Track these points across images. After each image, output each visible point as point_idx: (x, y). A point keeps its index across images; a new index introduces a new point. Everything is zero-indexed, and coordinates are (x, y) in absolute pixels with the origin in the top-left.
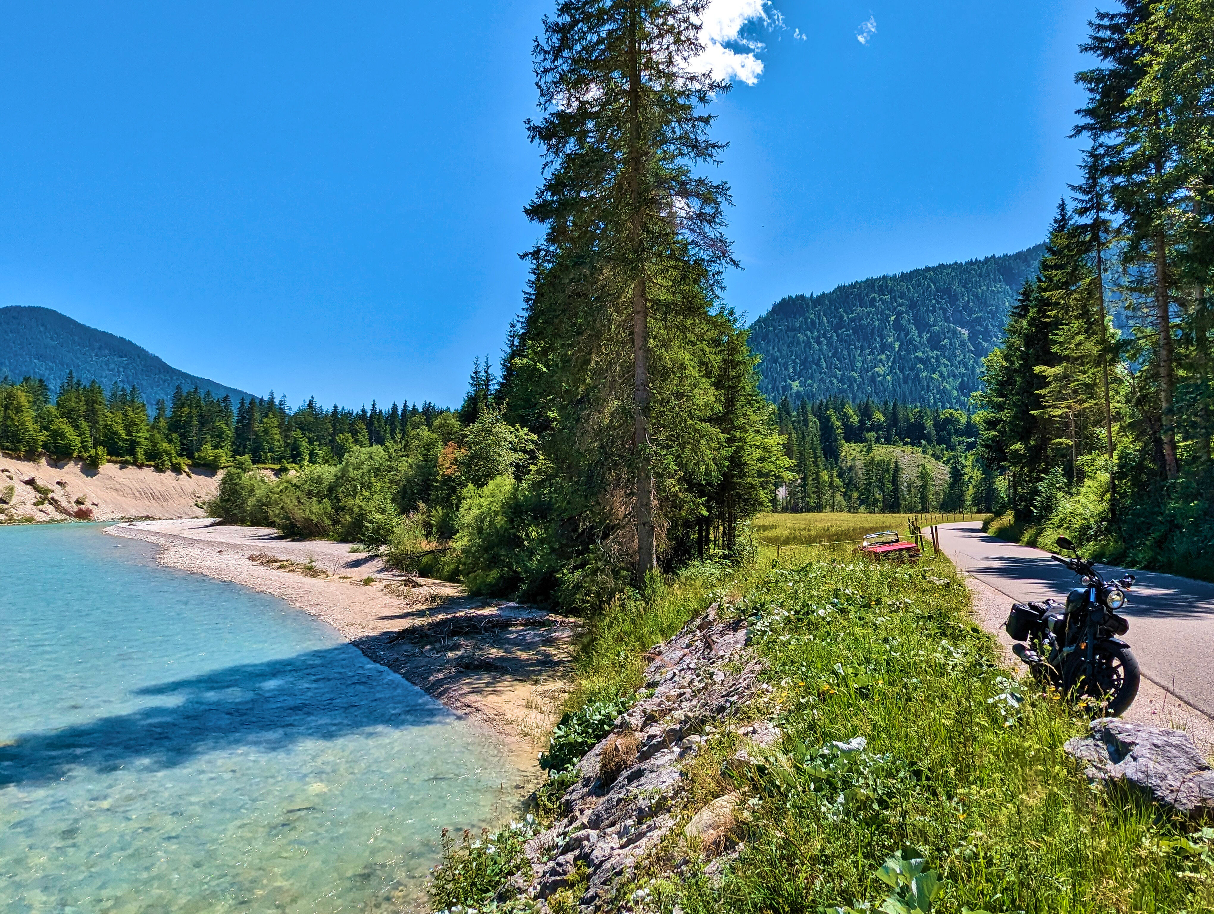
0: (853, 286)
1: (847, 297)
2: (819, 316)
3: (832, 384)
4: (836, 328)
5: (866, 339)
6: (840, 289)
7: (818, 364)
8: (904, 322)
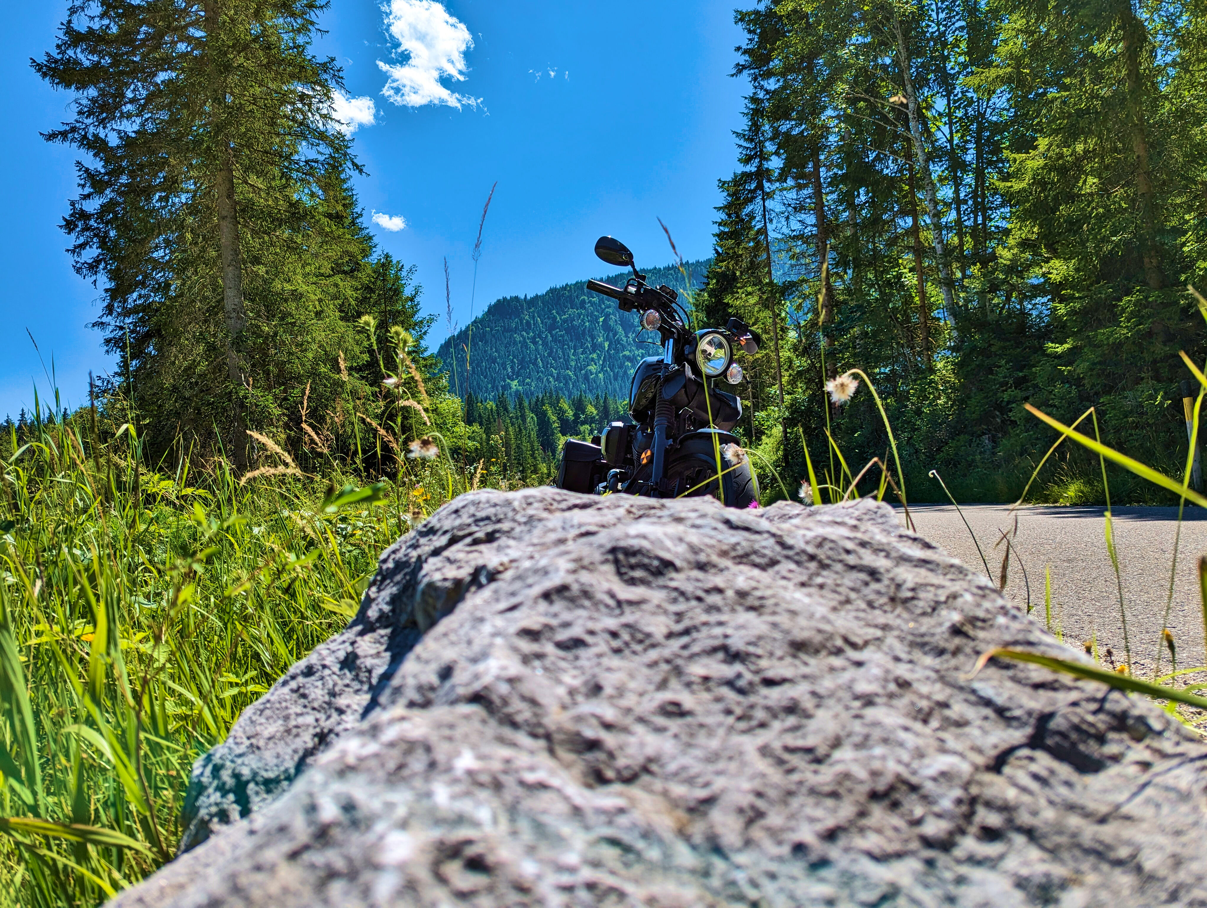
0: (564, 288)
1: (559, 299)
2: (534, 317)
3: (550, 382)
4: (551, 329)
5: (578, 339)
6: (552, 291)
7: (535, 364)
8: (611, 323)
